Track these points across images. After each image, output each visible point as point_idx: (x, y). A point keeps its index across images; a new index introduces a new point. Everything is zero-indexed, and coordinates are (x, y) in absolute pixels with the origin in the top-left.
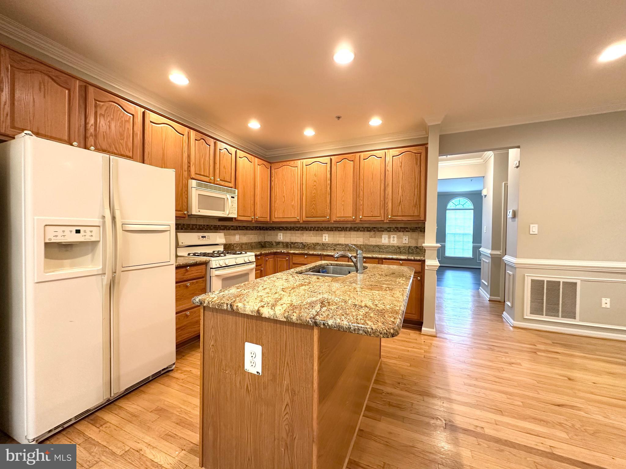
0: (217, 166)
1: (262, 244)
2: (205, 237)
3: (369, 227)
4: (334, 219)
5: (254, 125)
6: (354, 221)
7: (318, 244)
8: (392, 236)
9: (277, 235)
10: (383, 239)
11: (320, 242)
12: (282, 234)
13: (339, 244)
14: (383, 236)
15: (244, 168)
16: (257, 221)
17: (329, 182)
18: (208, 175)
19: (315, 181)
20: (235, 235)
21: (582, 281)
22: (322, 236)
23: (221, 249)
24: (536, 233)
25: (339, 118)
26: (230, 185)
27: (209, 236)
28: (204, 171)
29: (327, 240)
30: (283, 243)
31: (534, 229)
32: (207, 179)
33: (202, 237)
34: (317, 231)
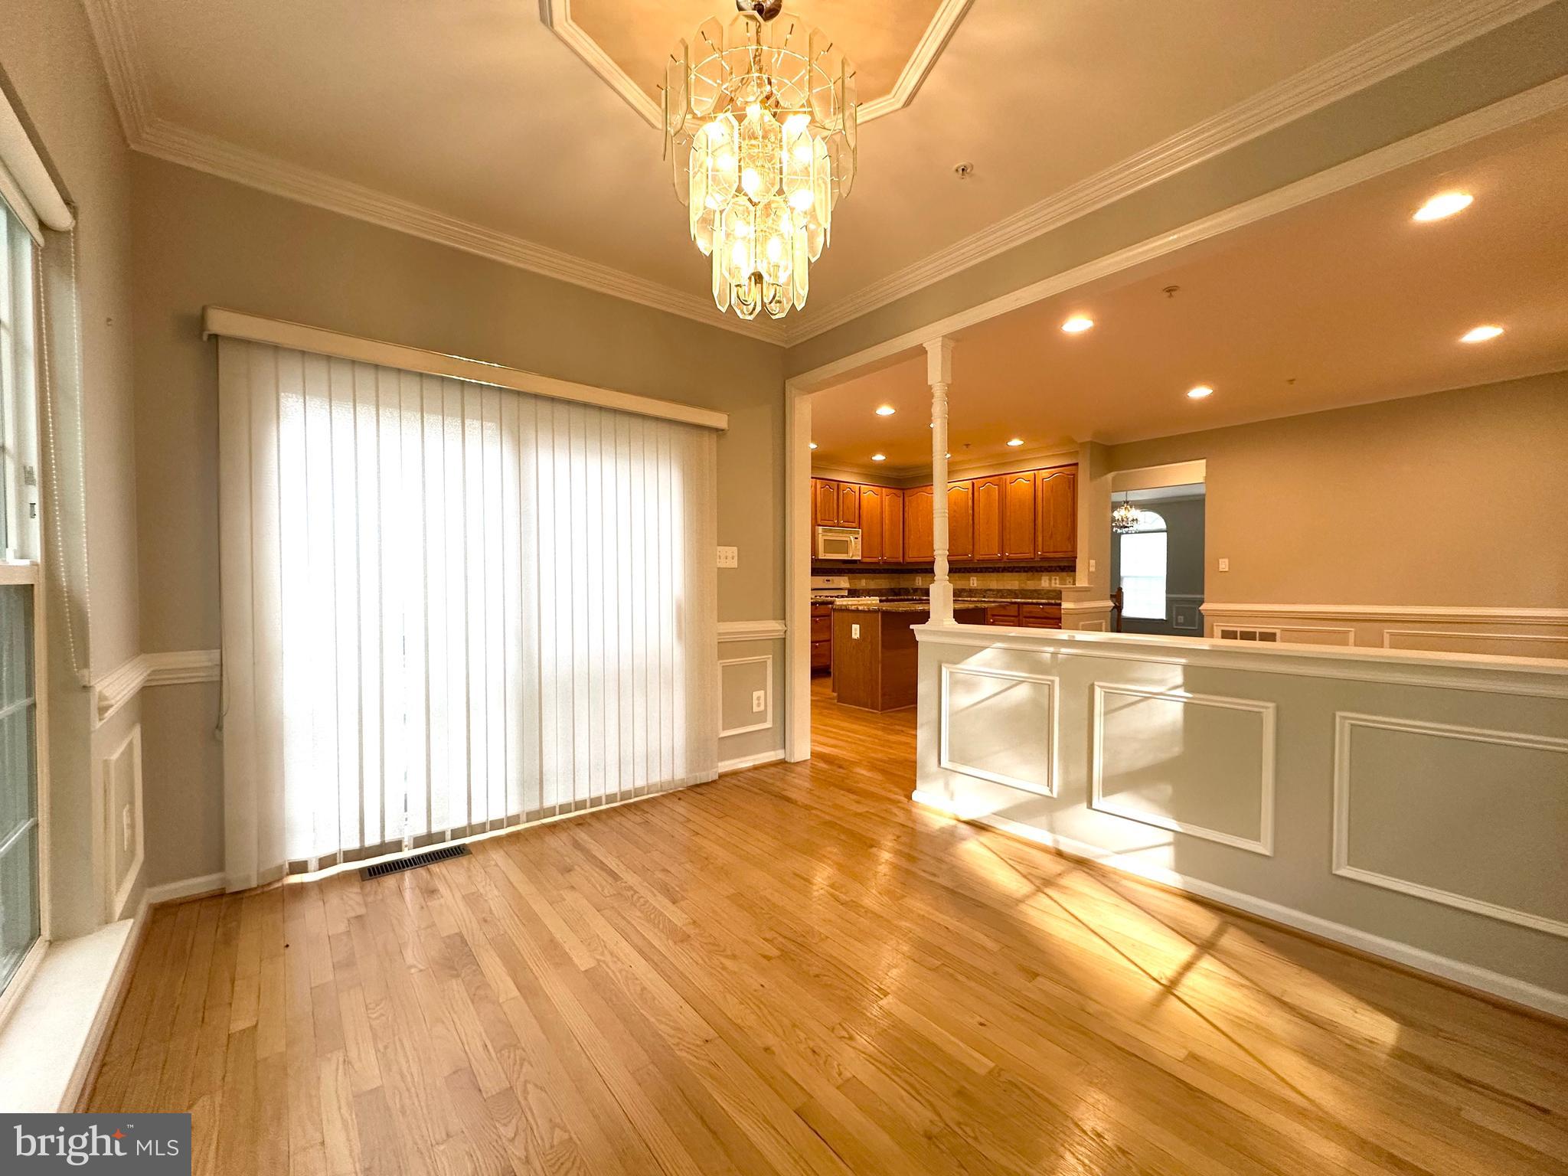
0: (841, 508)
1: (896, 591)
3: (1026, 567)
4: (977, 557)
5: (879, 457)
6: (1000, 560)
7: (963, 589)
9: (914, 580)
10: (1043, 581)
11: (967, 587)
12: (920, 578)
13: (990, 590)
14: (1043, 577)
15: (869, 502)
16: (885, 563)
17: (971, 512)
18: (832, 519)
19: (955, 511)
20: (860, 579)
21: (1283, 630)
22: (969, 580)
23: (846, 593)
24: (1227, 570)
26: (854, 525)
27: (833, 580)
28: (829, 516)
29: (975, 585)
30: (922, 589)
31: (1224, 564)
32: (830, 523)
33: (829, 580)
34: (964, 572)
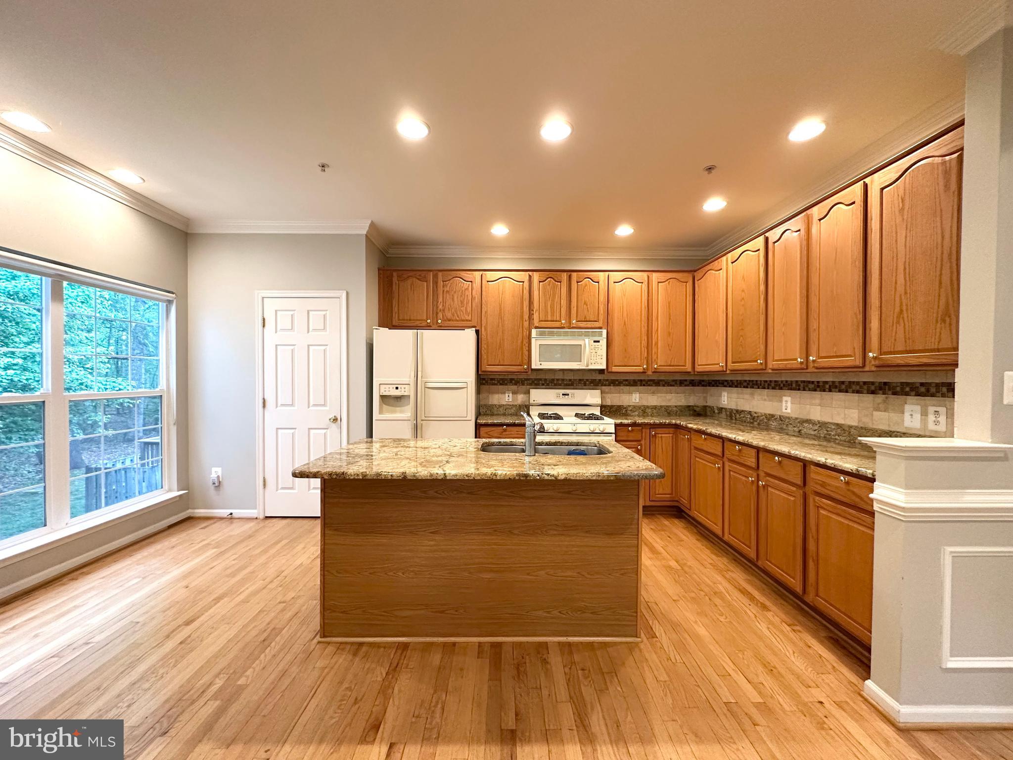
0: (574, 303)
2: (568, 395)
3: (873, 383)
4: (771, 364)
5: (624, 230)
6: (803, 369)
7: (773, 416)
8: (931, 409)
9: (720, 396)
10: (907, 416)
11: (779, 413)
12: (726, 394)
14: (907, 407)
15: (624, 295)
18: (558, 319)
19: (743, 291)
20: (630, 393)
22: (781, 401)
23: (597, 412)
25: (710, 169)
26: (597, 324)
27: (573, 394)
28: (553, 315)
29: (789, 410)
30: (726, 409)
32: (557, 324)
33: (563, 395)
34: (773, 388)
